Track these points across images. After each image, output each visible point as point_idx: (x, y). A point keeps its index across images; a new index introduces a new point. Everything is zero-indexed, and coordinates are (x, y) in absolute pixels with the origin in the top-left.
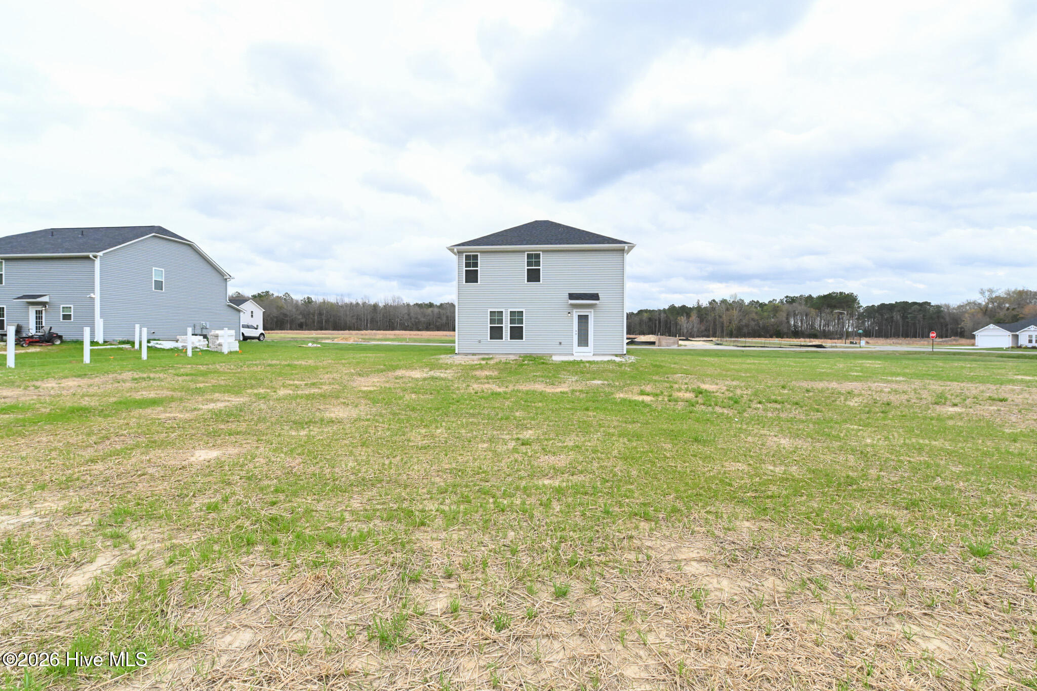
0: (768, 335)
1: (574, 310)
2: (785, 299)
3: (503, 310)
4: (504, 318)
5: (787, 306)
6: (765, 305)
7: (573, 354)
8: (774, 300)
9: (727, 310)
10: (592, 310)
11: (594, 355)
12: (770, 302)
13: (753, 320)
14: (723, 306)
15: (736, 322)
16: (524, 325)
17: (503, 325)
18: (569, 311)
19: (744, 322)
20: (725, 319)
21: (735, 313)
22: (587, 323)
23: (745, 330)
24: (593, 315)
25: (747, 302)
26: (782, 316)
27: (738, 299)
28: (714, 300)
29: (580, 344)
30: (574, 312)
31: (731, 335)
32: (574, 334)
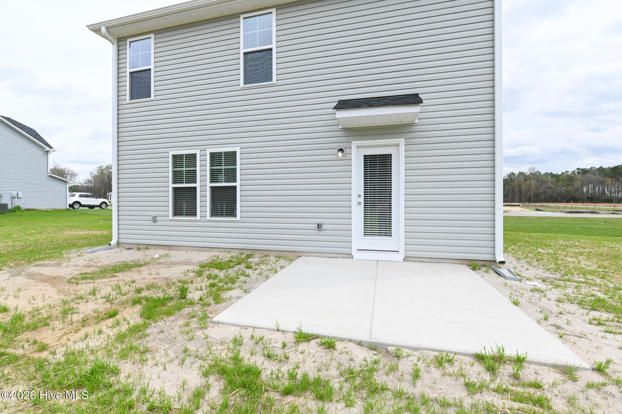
0: (564, 200)
1: (354, 144)
2: (577, 171)
3: (198, 152)
4: (198, 168)
5: (580, 177)
6: (559, 176)
7: (350, 256)
8: (567, 171)
9: (526, 180)
10: (401, 141)
11: (406, 259)
12: (563, 173)
13: (550, 188)
14: (522, 176)
15: (534, 190)
16: (238, 184)
17: (197, 185)
18: (341, 146)
19: (541, 190)
20: (523, 187)
21: (533, 182)
22: (388, 174)
23: (543, 196)
24: (403, 154)
25: (542, 173)
26: (577, 184)
27: (536, 171)
28: (513, 173)
29: (368, 231)
30: (354, 150)
31: (529, 200)
32: (354, 204)
